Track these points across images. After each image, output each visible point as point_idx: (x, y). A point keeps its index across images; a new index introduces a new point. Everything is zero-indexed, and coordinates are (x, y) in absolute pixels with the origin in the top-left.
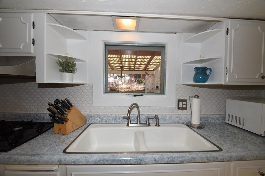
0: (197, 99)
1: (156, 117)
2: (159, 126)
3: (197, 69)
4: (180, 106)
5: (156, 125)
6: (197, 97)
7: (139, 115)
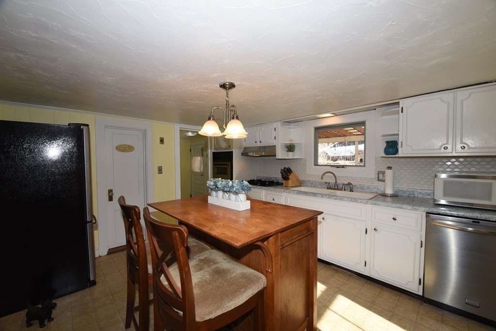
0: (390, 170)
1: (349, 184)
2: (353, 191)
3: (387, 142)
4: (380, 178)
5: (350, 191)
6: (389, 168)
7: (336, 182)
